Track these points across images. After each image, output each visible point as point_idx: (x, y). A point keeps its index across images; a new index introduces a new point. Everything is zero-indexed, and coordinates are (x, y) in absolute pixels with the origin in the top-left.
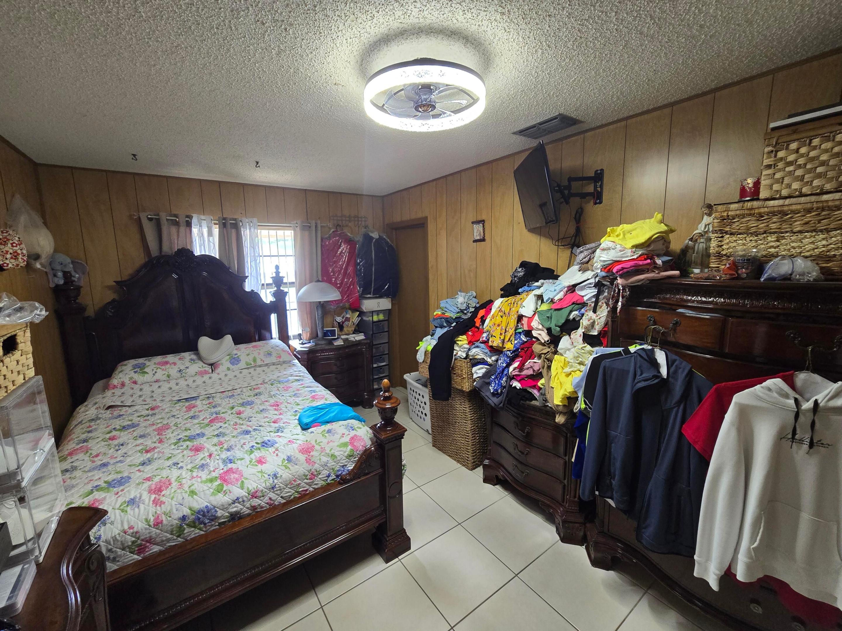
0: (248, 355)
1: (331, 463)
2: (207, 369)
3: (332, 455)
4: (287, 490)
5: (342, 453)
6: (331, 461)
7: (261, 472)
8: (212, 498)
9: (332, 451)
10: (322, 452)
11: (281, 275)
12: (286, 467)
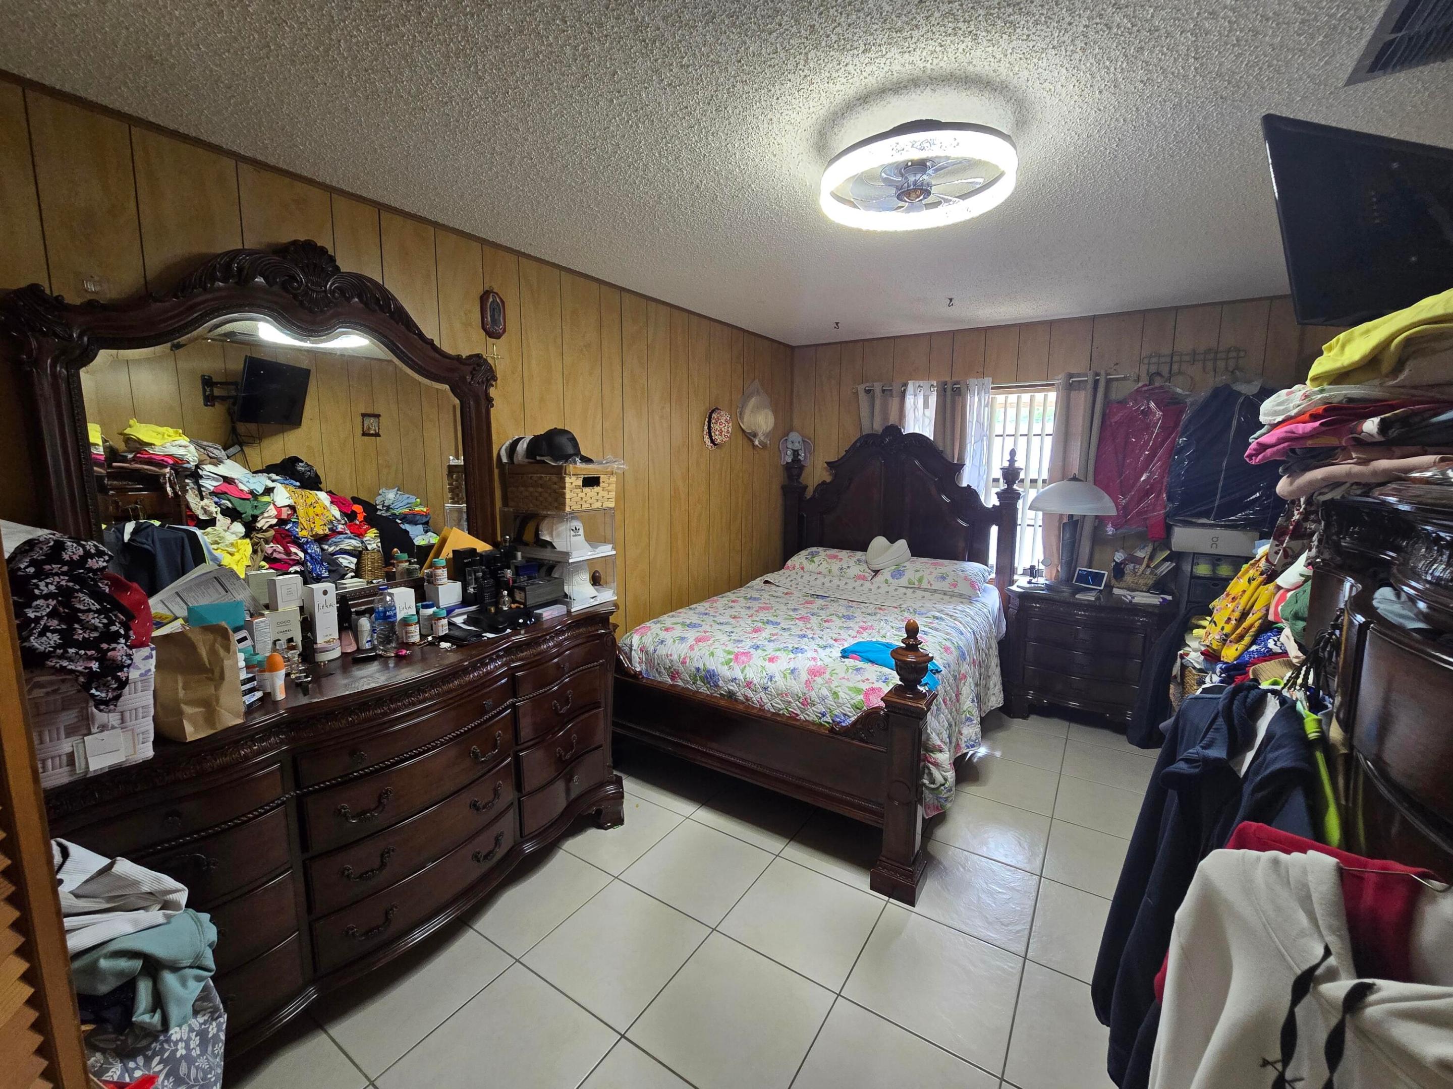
0: (917, 571)
1: (830, 702)
2: (867, 575)
3: (835, 693)
4: (777, 700)
5: (848, 697)
6: (830, 698)
7: (763, 667)
8: (719, 666)
9: (839, 689)
10: (827, 682)
11: (1017, 465)
12: (785, 677)
